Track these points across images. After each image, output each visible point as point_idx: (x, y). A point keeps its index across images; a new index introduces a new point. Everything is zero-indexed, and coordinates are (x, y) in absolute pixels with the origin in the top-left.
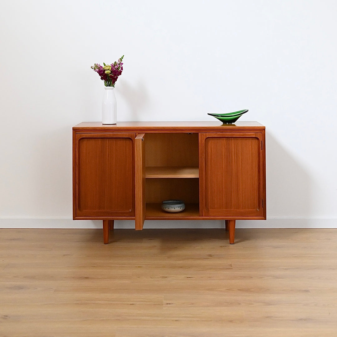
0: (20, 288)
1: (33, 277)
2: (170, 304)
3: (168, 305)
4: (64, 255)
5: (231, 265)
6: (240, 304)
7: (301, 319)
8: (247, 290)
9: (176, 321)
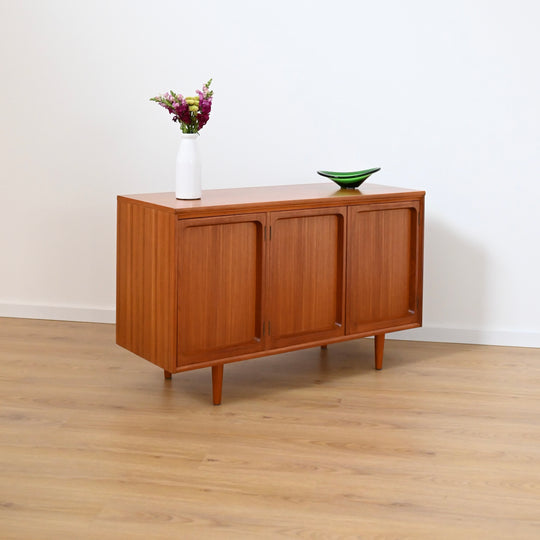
0: (18, 417)
1: (45, 402)
2: (213, 460)
3: (210, 463)
4: (111, 368)
5: (339, 401)
6: (316, 468)
7: (395, 504)
8: (340, 446)
9: (206, 490)
